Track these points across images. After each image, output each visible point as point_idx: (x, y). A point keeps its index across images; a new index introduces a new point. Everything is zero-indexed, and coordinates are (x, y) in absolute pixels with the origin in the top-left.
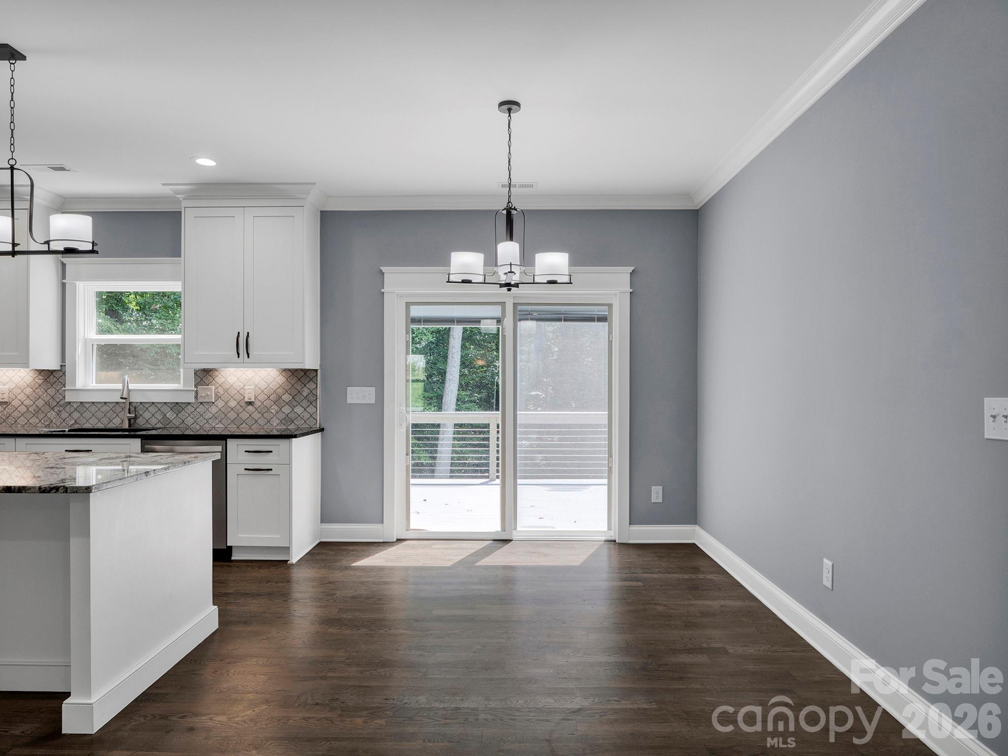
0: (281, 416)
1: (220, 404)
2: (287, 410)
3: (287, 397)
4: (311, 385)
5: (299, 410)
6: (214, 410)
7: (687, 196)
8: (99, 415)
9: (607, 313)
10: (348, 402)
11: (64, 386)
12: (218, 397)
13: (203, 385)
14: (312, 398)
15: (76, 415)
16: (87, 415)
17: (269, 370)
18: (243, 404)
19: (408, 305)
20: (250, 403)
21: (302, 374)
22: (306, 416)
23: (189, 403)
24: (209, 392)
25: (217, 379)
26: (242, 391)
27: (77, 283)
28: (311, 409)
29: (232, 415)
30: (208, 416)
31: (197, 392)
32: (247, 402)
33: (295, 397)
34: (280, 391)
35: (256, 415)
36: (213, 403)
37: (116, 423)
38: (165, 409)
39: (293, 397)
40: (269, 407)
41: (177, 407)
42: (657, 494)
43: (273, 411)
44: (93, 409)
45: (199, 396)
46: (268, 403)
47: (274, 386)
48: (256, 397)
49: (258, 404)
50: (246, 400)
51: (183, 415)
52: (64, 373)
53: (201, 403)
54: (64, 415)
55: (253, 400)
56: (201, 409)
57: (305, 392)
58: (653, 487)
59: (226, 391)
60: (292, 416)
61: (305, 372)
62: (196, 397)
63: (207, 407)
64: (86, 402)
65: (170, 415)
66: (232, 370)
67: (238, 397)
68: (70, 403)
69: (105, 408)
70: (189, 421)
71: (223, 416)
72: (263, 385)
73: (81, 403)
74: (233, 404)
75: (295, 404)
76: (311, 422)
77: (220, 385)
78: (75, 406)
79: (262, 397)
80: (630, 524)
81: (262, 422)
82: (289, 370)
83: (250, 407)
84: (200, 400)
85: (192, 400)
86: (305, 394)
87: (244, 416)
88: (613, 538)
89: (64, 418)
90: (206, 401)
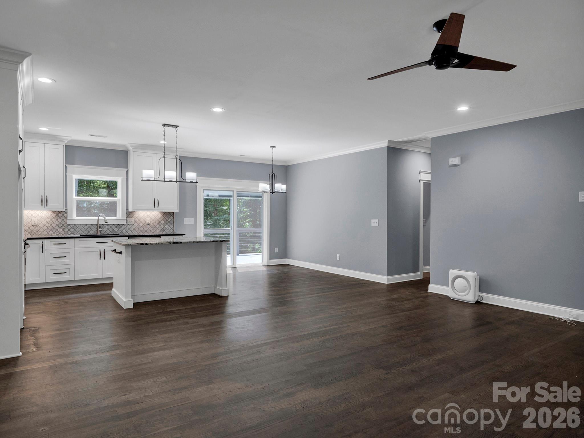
0: (160, 229)
1: (137, 225)
2: (162, 226)
3: (162, 222)
4: (172, 218)
5: (167, 226)
6: (134, 227)
7: (285, 162)
8: (83, 229)
9: (262, 195)
10: (185, 223)
11: (67, 217)
12: (136, 222)
13: (129, 218)
14: (171, 222)
15: (72, 230)
16: (78, 230)
17: (155, 212)
18: (146, 225)
19: (204, 190)
20: (148, 224)
21: (168, 213)
22: (170, 229)
23: (124, 224)
24: (132, 220)
25: (135, 215)
26: (145, 220)
27: (73, 175)
28: (171, 226)
29: (141, 229)
30: (131, 229)
31: (127, 220)
32: (147, 224)
33: (166, 222)
34: (160, 220)
35: (151, 229)
36: (134, 224)
37: (92, 233)
38: (113, 227)
39: (165, 222)
40: (155, 225)
41: (119, 226)
42: (276, 250)
43: (157, 227)
44: (81, 227)
45: (128, 222)
46: (155, 224)
47: (158, 218)
48: (151, 222)
49: (151, 224)
50: (147, 223)
51: (121, 229)
52: (67, 213)
53: (129, 224)
54: (66, 230)
55: (149, 223)
56: (129, 227)
57: (169, 220)
58: (275, 248)
59: (139, 220)
60: (164, 229)
61: (169, 213)
62: (127, 222)
63: (131, 226)
64: (77, 225)
65: (116, 229)
66: (141, 212)
67: (144, 222)
68: (69, 225)
69: (86, 227)
70: (124, 231)
71: (138, 229)
72: (153, 218)
73: (75, 225)
74: (141, 224)
75: (165, 224)
76: (171, 231)
77: (137, 218)
78: (72, 226)
79: (153, 222)
80: (270, 259)
81: (153, 231)
82: (163, 212)
83: (148, 226)
84: (128, 223)
85: (125, 223)
86: (169, 221)
87: (146, 229)
88: (264, 264)
89: (66, 231)
90: (131, 223)
